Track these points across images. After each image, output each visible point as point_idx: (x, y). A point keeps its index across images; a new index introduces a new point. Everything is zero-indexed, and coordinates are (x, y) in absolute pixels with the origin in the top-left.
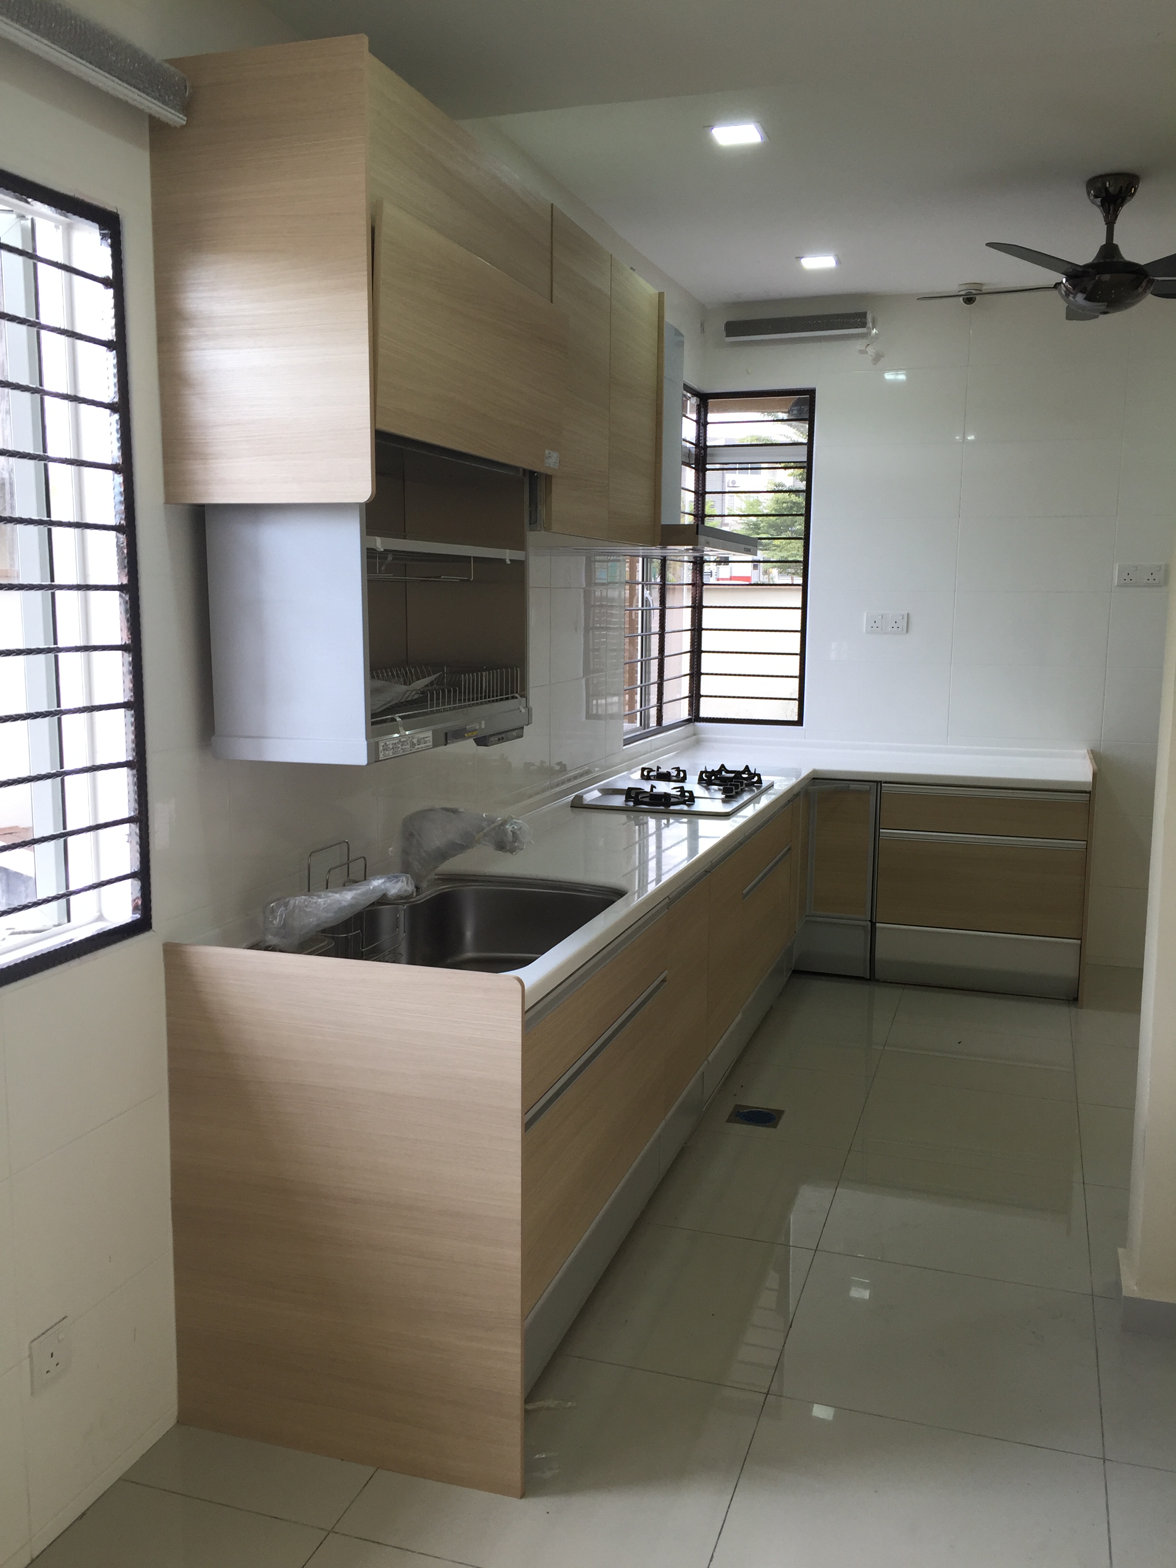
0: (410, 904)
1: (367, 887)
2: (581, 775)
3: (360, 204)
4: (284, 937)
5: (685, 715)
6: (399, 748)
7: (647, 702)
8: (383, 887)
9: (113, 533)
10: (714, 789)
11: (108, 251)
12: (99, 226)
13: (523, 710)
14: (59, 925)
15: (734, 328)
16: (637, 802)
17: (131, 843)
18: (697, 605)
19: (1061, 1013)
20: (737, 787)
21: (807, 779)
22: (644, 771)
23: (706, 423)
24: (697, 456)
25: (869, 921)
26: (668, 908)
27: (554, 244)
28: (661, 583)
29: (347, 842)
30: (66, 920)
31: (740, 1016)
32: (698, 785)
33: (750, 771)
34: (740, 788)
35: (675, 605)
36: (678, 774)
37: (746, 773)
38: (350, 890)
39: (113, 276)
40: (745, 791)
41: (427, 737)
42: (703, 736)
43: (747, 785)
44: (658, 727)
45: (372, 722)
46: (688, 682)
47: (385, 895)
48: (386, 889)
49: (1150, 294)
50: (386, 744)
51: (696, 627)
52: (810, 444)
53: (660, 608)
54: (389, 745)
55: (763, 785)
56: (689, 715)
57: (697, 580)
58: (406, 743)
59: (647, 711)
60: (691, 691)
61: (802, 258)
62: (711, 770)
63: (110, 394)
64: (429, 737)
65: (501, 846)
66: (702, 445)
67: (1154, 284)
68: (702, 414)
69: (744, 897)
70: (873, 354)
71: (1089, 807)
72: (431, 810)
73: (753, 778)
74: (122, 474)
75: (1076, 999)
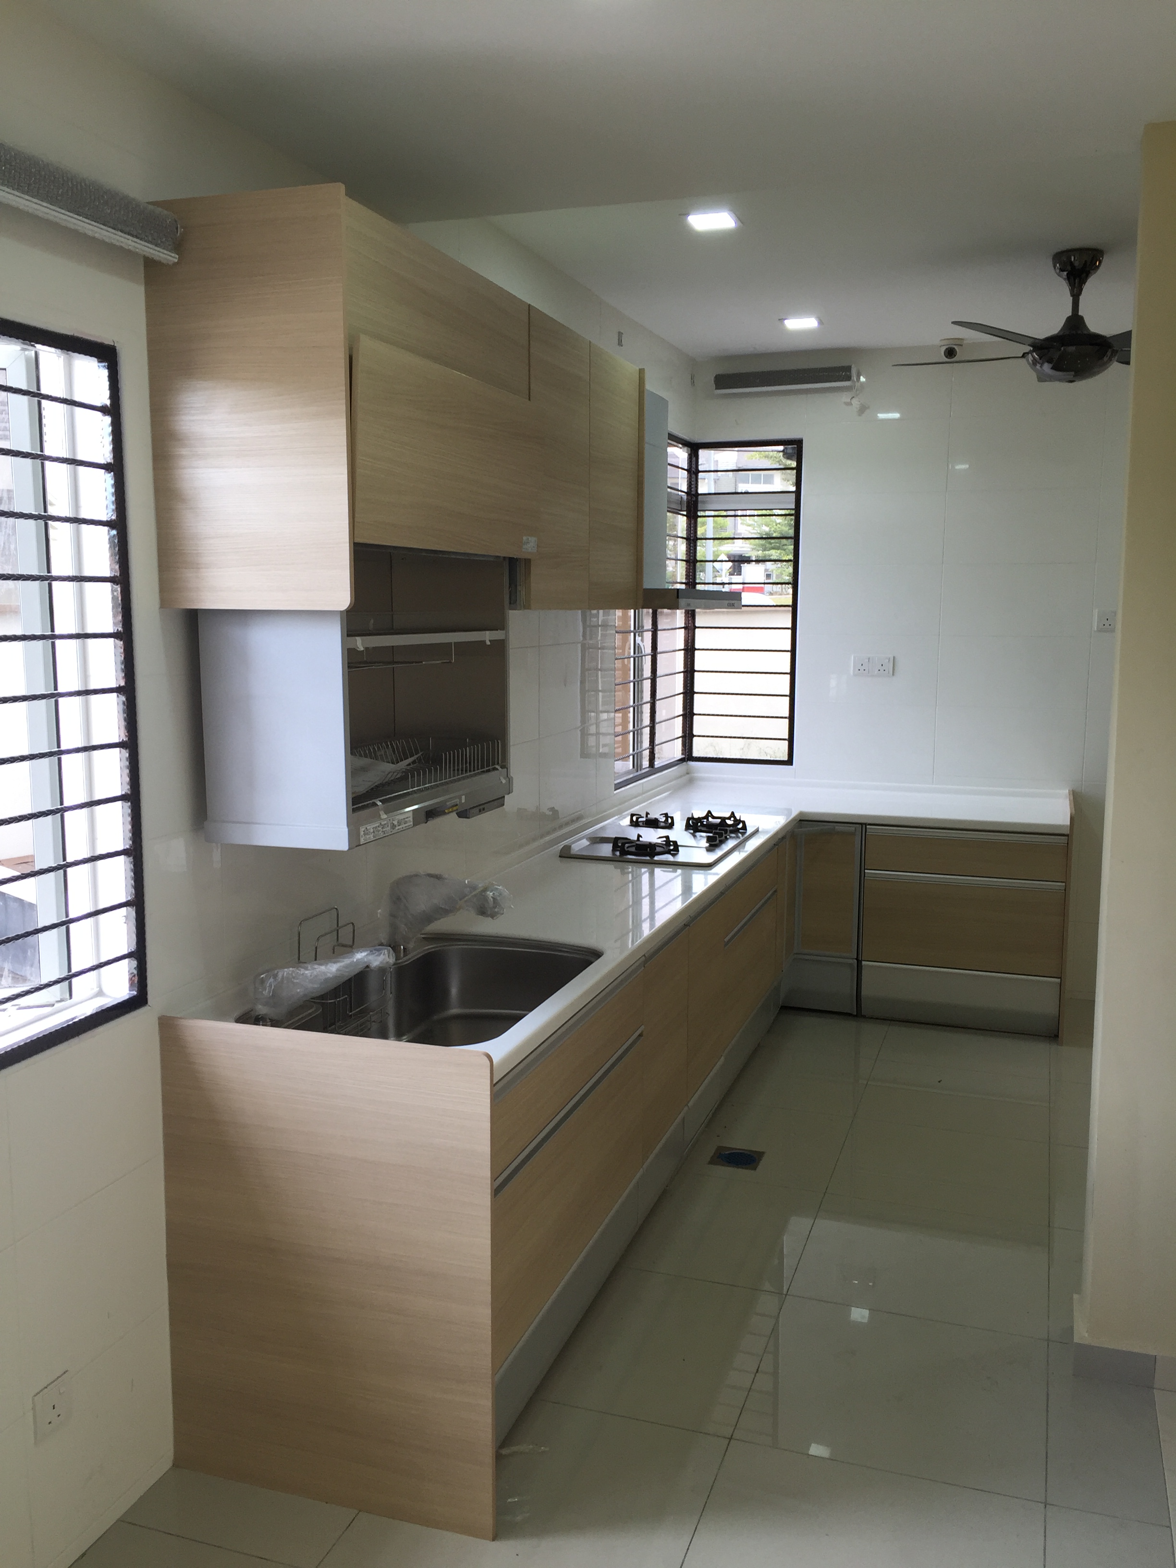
1: (350, 960)
2: (572, 821)
3: (337, 339)
5: (678, 755)
6: (379, 831)
7: (639, 745)
8: (366, 960)
9: (112, 640)
10: (701, 836)
11: (105, 373)
12: (97, 359)
13: (504, 781)
14: (62, 1001)
15: (724, 381)
16: (624, 853)
17: (127, 924)
18: (689, 647)
19: (1041, 1049)
20: (721, 835)
21: (795, 821)
22: (633, 818)
23: (697, 473)
24: (688, 502)
25: (856, 959)
26: (644, 967)
27: (531, 342)
28: (653, 629)
29: (336, 909)
30: (68, 1001)
31: (722, 1060)
32: (685, 833)
33: (735, 818)
34: (725, 835)
35: (667, 650)
36: (667, 820)
37: (732, 819)
38: (335, 963)
39: (110, 404)
40: (731, 838)
41: (407, 818)
42: (694, 775)
43: (732, 832)
44: (650, 769)
45: (353, 809)
46: (681, 722)
47: (368, 967)
48: (369, 961)
49: (1116, 363)
50: (366, 828)
51: (689, 670)
52: (798, 493)
53: (652, 653)
54: (370, 829)
55: (748, 831)
56: (682, 754)
57: (689, 625)
58: (386, 826)
59: (639, 753)
60: (684, 731)
61: (785, 319)
62: (697, 817)
64: (409, 817)
65: (483, 911)
66: (693, 493)
67: (1118, 354)
68: (694, 463)
69: (726, 945)
70: (858, 406)
71: (1067, 850)
72: (416, 875)
73: (739, 825)
74: (119, 585)
75: (1057, 1036)
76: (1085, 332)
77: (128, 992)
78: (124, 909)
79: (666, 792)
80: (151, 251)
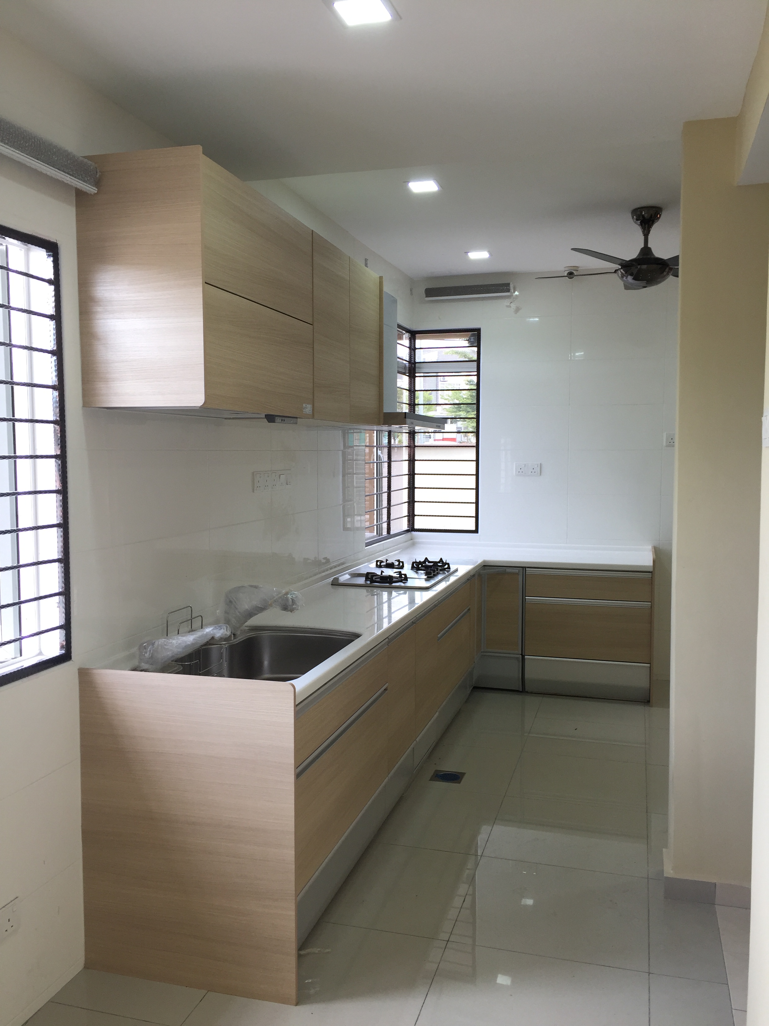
0: (229, 644)
1: (202, 632)
2: (339, 565)
4: (152, 664)
5: (405, 527)
7: (380, 520)
8: (212, 632)
9: (52, 425)
10: (421, 573)
11: (51, 265)
12: (46, 250)
14: (15, 658)
15: (430, 292)
16: (372, 581)
17: (59, 608)
18: (411, 459)
19: (638, 711)
20: (434, 571)
21: (481, 566)
22: (378, 562)
23: (415, 349)
24: (410, 368)
25: (521, 654)
26: (388, 645)
27: (314, 253)
28: (388, 446)
29: (191, 607)
30: (19, 655)
31: (437, 714)
32: (411, 571)
33: (443, 561)
34: (436, 572)
35: (398, 460)
36: (399, 564)
37: (441, 562)
38: (192, 635)
39: (54, 278)
40: (440, 573)
42: (415, 540)
43: (441, 570)
44: (388, 535)
46: (407, 507)
47: (213, 638)
48: (214, 634)
49: (671, 276)
51: (411, 473)
52: (479, 362)
53: (388, 461)
55: (451, 570)
56: (408, 527)
57: (411, 444)
59: (380, 525)
60: (409, 512)
61: (469, 252)
62: (419, 561)
63: (51, 345)
65: (285, 608)
66: (413, 362)
67: (672, 270)
68: (413, 343)
69: (438, 640)
70: (515, 308)
71: (651, 582)
72: (243, 587)
73: (445, 566)
74: (57, 391)
75: (649, 702)
76: (652, 257)
77: (59, 651)
78: (57, 597)
79: (397, 551)
80: (81, 185)
